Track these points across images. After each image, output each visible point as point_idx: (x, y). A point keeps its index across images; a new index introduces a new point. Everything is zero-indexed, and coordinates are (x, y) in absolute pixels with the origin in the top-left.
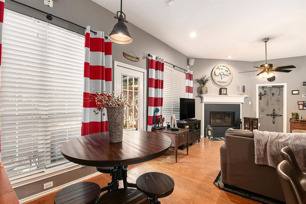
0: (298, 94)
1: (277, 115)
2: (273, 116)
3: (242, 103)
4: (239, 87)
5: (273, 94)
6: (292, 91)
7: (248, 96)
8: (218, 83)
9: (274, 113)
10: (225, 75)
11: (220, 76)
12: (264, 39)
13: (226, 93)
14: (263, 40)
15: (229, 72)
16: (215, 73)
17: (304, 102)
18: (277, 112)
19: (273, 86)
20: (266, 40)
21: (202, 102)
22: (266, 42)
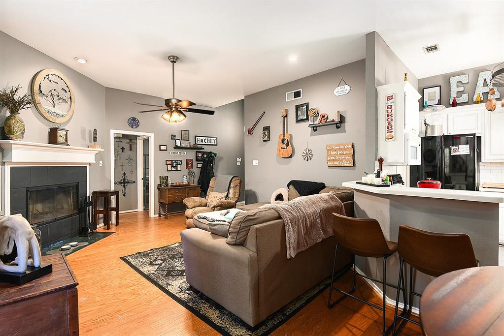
0: (166, 150)
1: (128, 182)
2: (123, 184)
3: (90, 164)
4: (85, 131)
5: (123, 149)
6: (160, 145)
7: (103, 150)
8: (47, 115)
9: (124, 179)
10: (60, 99)
11: (50, 98)
12: (172, 56)
13: (66, 140)
14: (170, 57)
15: (68, 95)
16: (40, 86)
17: (172, 161)
18: (129, 177)
19: (123, 135)
20: (174, 59)
21: (3, 164)
22: (174, 62)
